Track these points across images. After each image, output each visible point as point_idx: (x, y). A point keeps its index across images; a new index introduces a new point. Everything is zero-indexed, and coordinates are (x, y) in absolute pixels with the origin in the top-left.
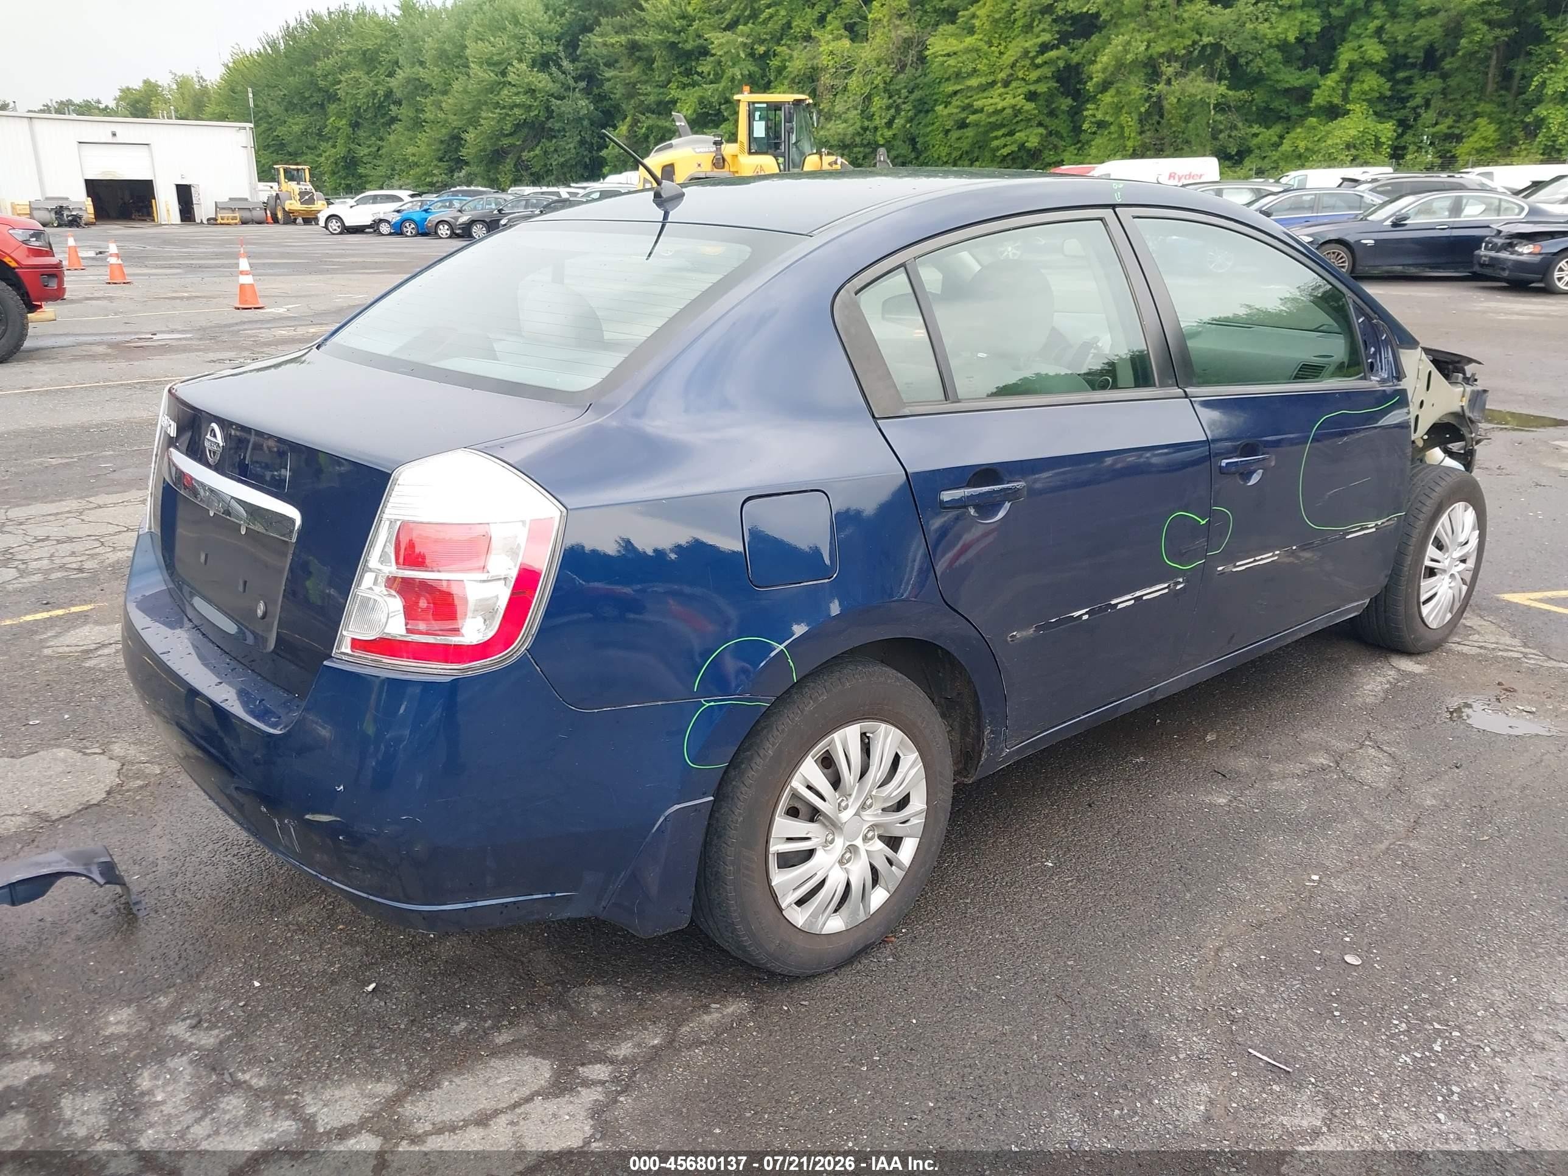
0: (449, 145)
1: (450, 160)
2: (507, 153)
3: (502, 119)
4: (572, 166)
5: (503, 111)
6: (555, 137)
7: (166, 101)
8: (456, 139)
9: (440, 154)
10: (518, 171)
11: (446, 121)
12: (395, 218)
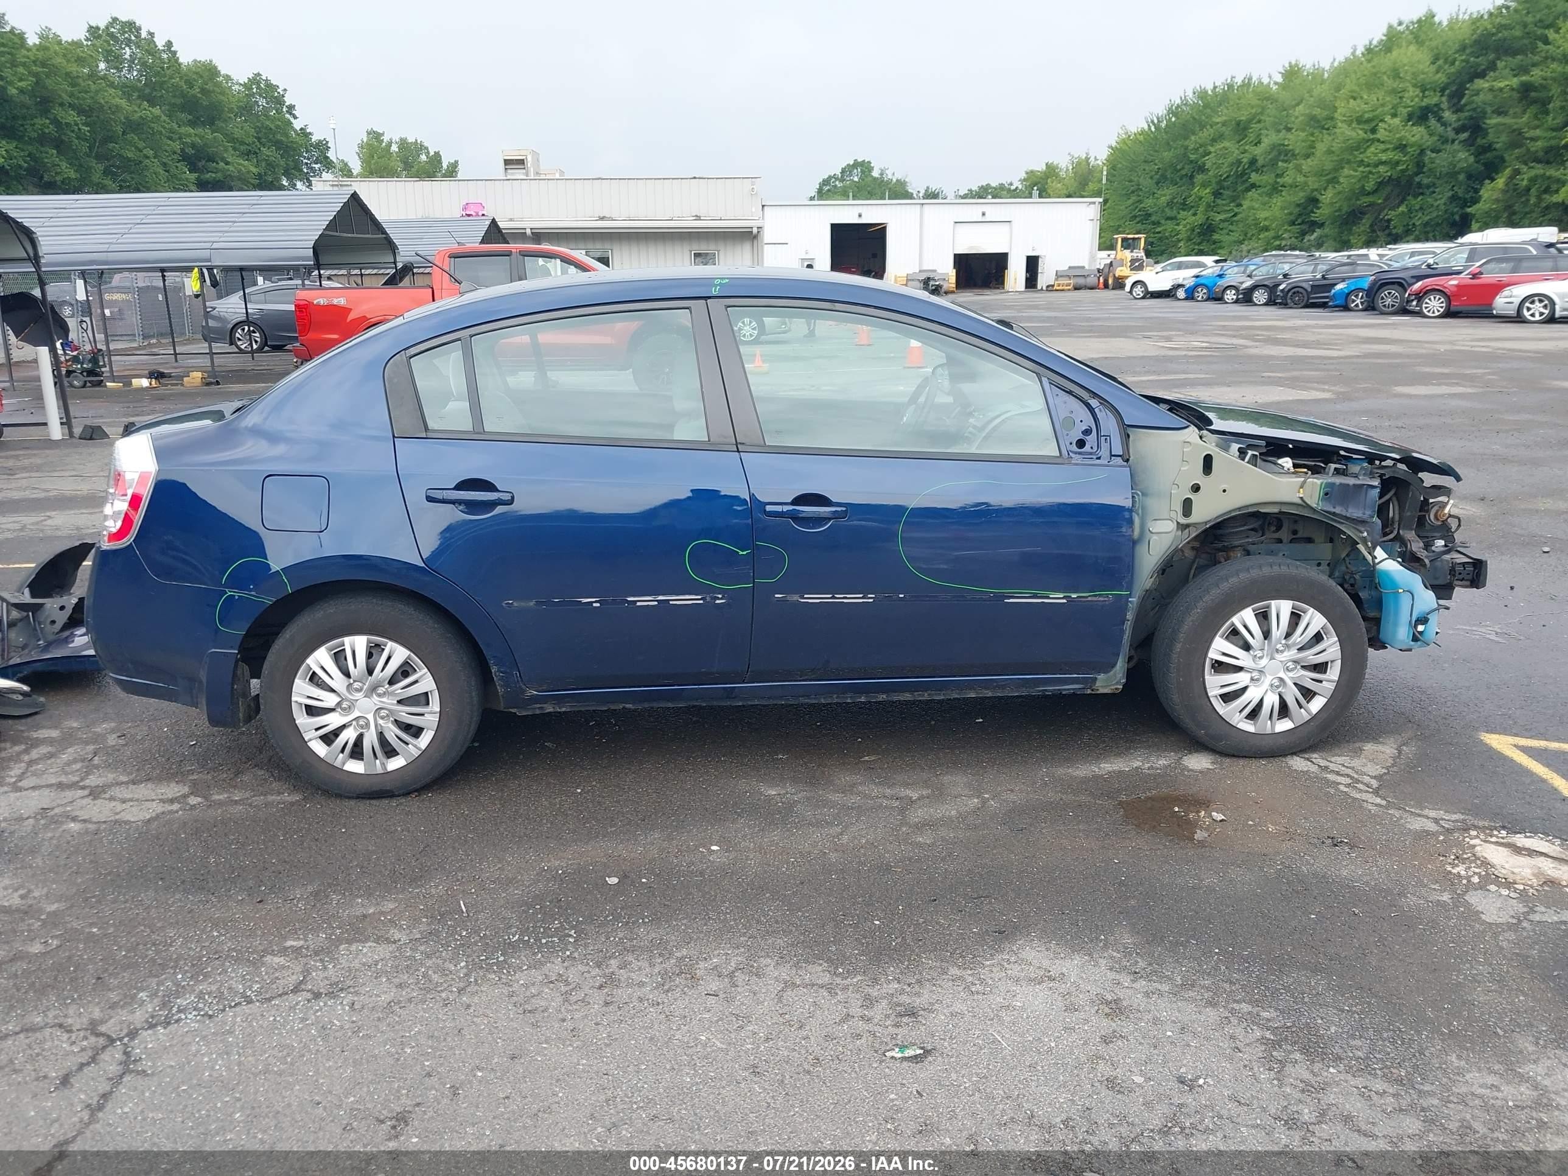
0: (1305, 209)
1: (1303, 223)
2: (1363, 213)
3: (1365, 177)
4: (1438, 224)
5: (1367, 169)
6: (1422, 194)
7: (1060, 180)
8: (1313, 201)
9: (1292, 218)
10: (1374, 231)
11: (1306, 183)
12: (1189, 283)
